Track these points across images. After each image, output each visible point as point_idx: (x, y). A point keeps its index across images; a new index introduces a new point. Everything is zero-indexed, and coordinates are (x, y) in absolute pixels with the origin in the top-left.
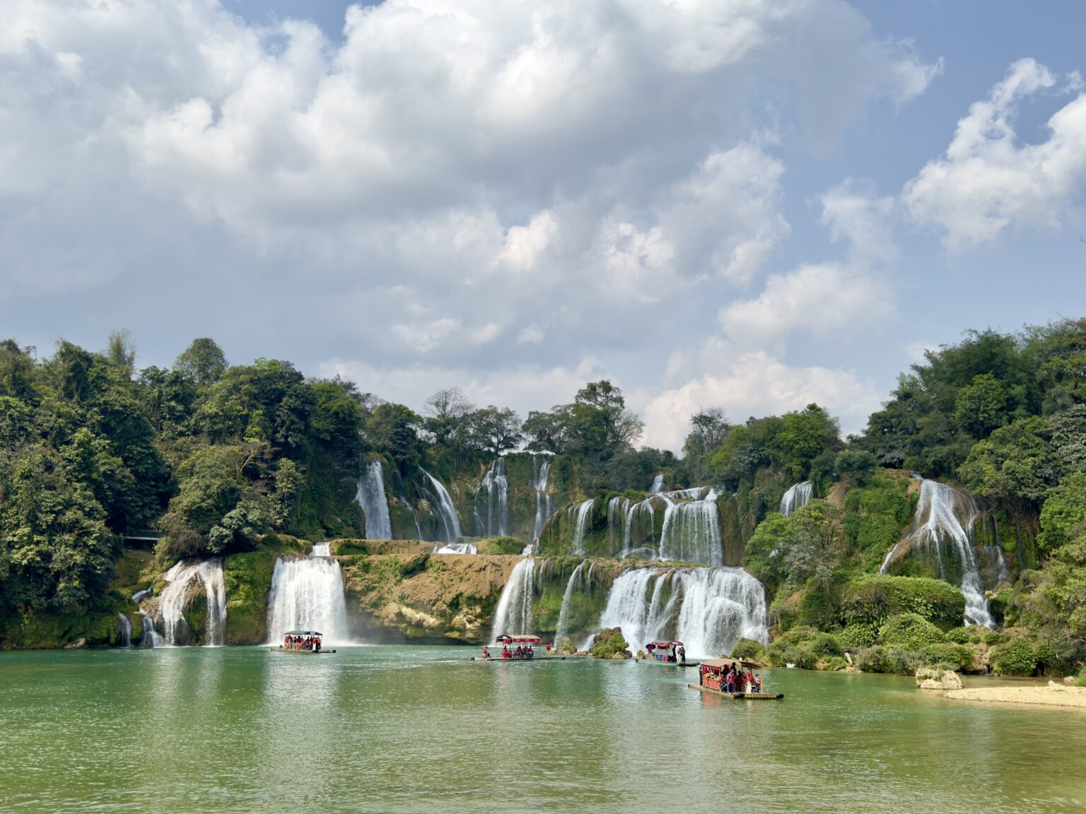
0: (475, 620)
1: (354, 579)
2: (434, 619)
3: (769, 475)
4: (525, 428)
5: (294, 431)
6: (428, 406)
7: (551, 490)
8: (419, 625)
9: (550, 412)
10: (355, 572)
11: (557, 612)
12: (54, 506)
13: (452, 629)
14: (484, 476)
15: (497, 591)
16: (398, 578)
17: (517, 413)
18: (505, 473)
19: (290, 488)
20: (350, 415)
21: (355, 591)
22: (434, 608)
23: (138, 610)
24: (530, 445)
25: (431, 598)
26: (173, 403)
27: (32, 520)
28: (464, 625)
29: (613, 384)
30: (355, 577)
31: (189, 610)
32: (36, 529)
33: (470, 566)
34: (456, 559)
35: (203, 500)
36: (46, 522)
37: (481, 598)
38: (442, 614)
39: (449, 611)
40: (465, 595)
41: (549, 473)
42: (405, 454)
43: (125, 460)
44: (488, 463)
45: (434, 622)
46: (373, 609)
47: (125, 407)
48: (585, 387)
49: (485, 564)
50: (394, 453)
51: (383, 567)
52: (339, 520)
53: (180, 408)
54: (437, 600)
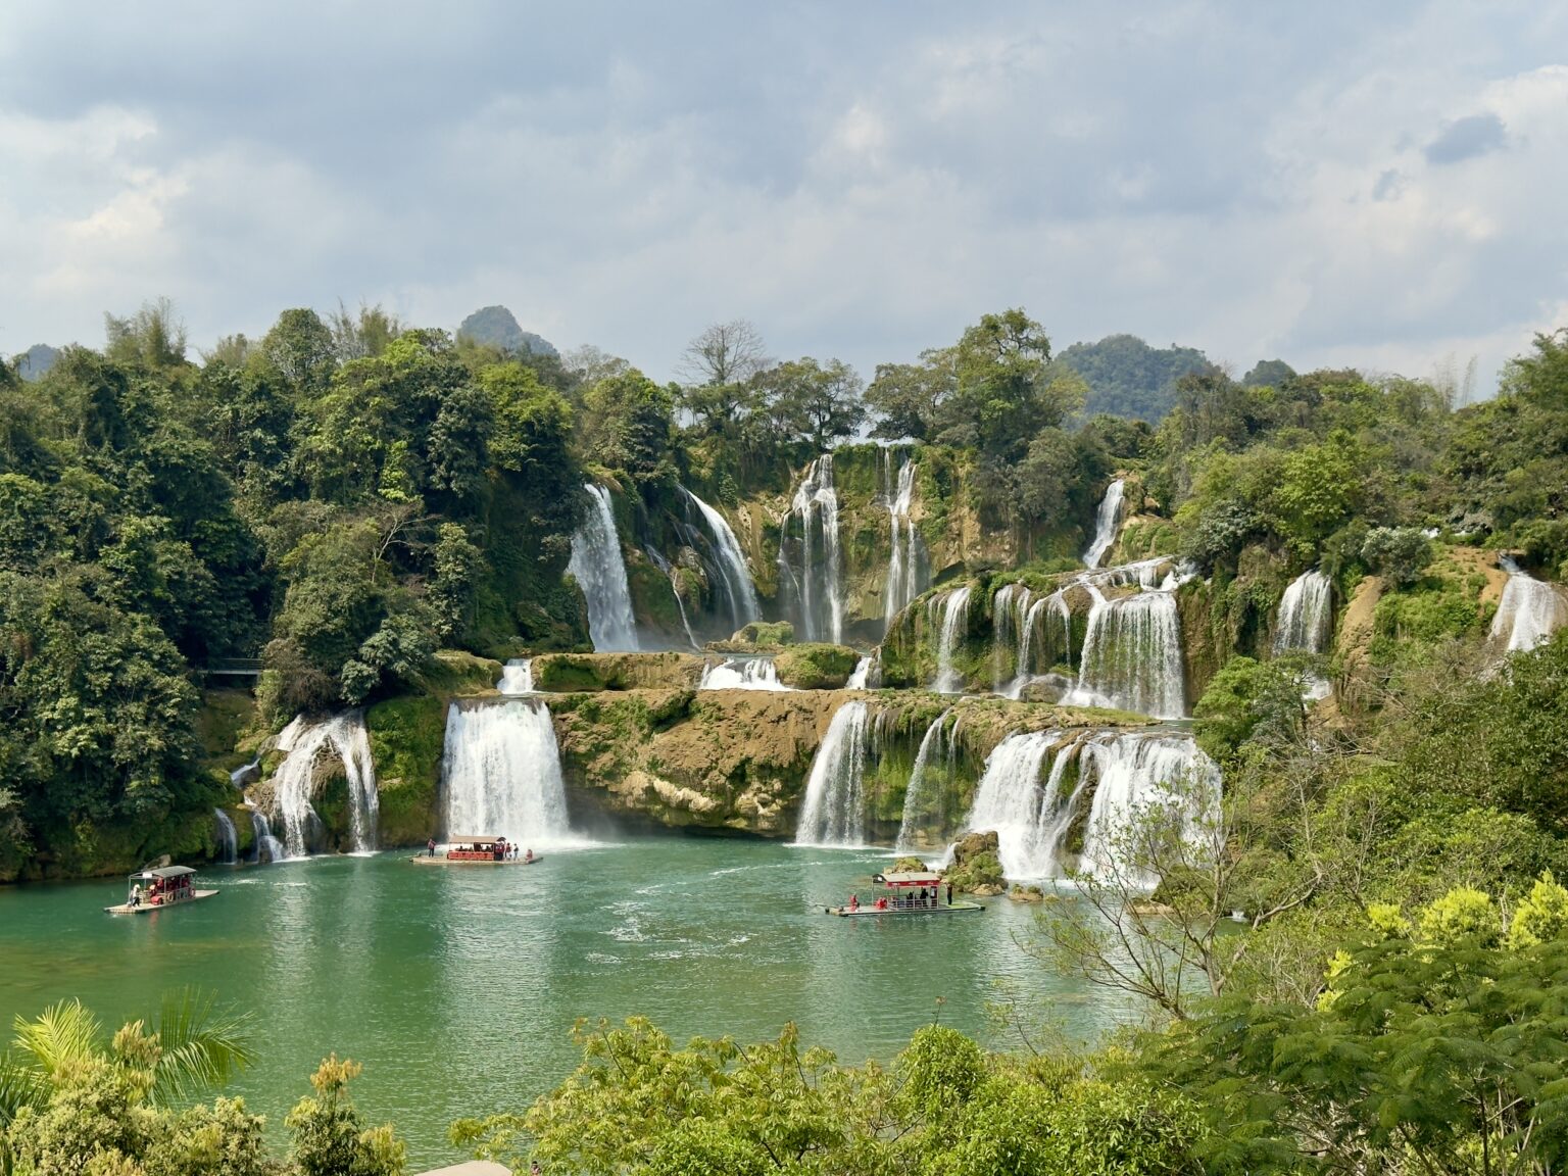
0: (774, 802)
1: (574, 733)
2: (706, 799)
3: (1263, 557)
4: (868, 397)
5: (459, 470)
7: (918, 515)
8: (683, 806)
9: (915, 363)
10: (575, 723)
11: (902, 792)
12: (110, 660)
13: (736, 815)
14: (796, 490)
15: (805, 756)
16: (646, 731)
17: (854, 370)
18: (833, 482)
19: (459, 573)
20: (554, 424)
21: (576, 754)
22: (706, 782)
23: (242, 801)
24: (879, 429)
25: (699, 765)
26: (258, 433)
27: (79, 685)
28: (753, 808)
29: (1030, 316)
30: (575, 730)
31: (322, 800)
32: (87, 698)
33: (762, 713)
34: (740, 699)
35: (327, 620)
36: (99, 685)
37: (781, 766)
38: (718, 791)
39: (729, 786)
40: (755, 761)
41: (915, 479)
42: (652, 470)
43: (195, 544)
44: (803, 465)
45: (706, 804)
46: (607, 782)
47: (186, 457)
48: (977, 323)
49: (787, 708)
50: (631, 468)
51: (620, 713)
52: (543, 611)
53: (271, 440)
54: (710, 769)
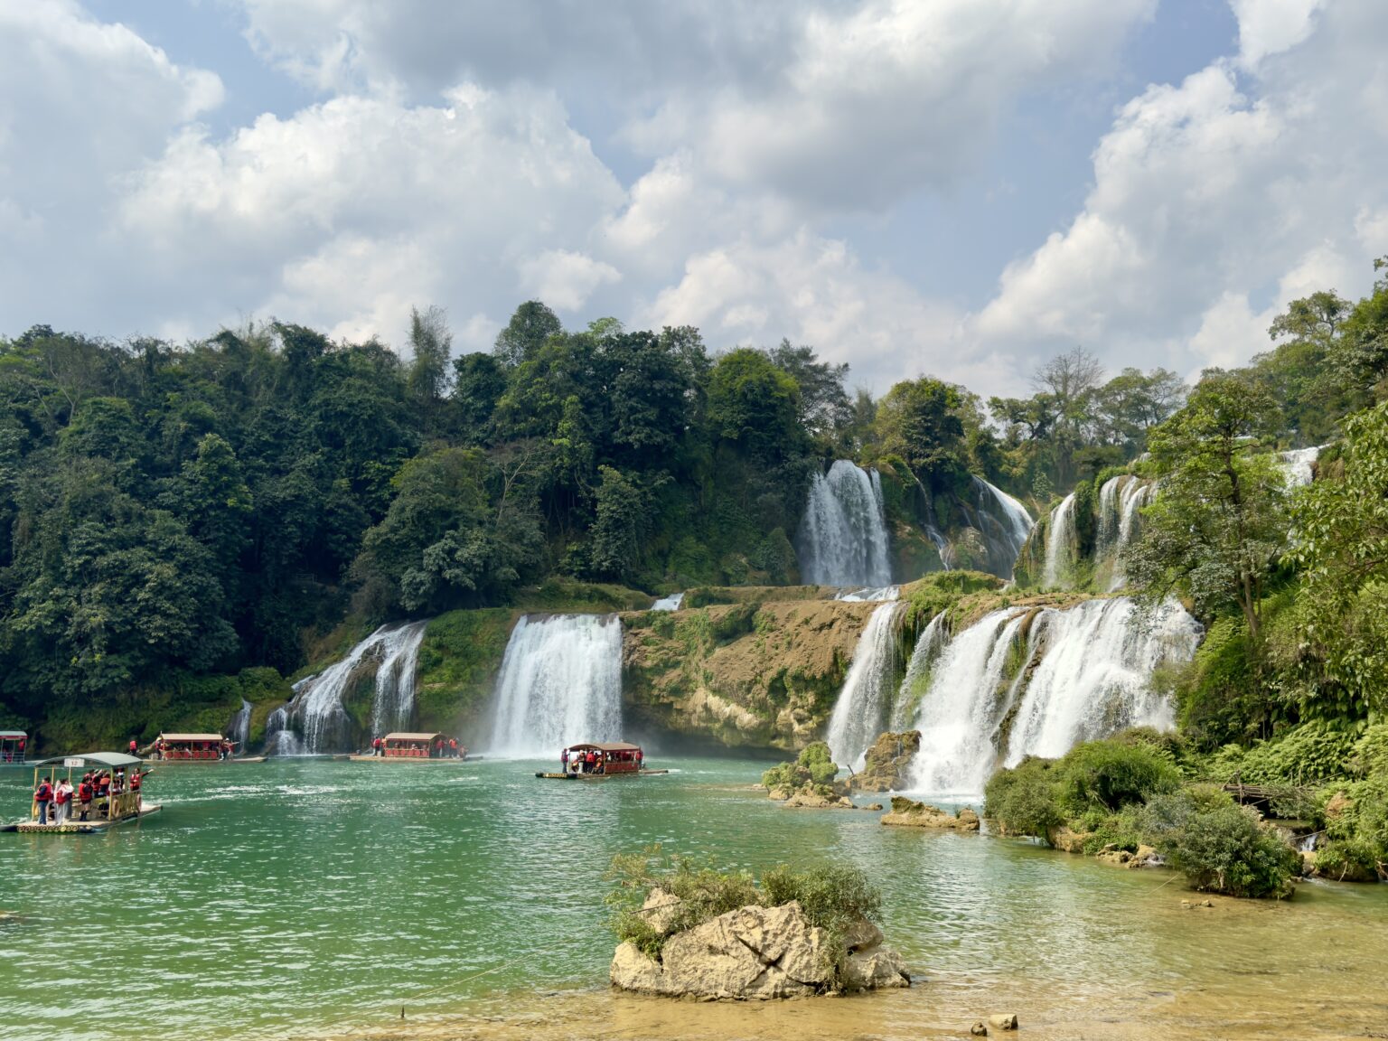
0: (810, 719)
1: (644, 647)
2: (750, 716)
8: (730, 723)
10: (646, 638)
13: (777, 735)
15: (840, 664)
16: (708, 645)
21: (642, 669)
22: (749, 696)
25: (743, 678)
27: (55, 566)
28: (790, 726)
30: (647, 645)
31: (351, 699)
32: (58, 578)
33: (807, 622)
37: (814, 678)
38: (761, 707)
39: (770, 701)
40: (791, 672)
45: (750, 721)
46: (672, 699)
49: (835, 615)
50: (910, 455)
51: (691, 628)
54: (754, 682)
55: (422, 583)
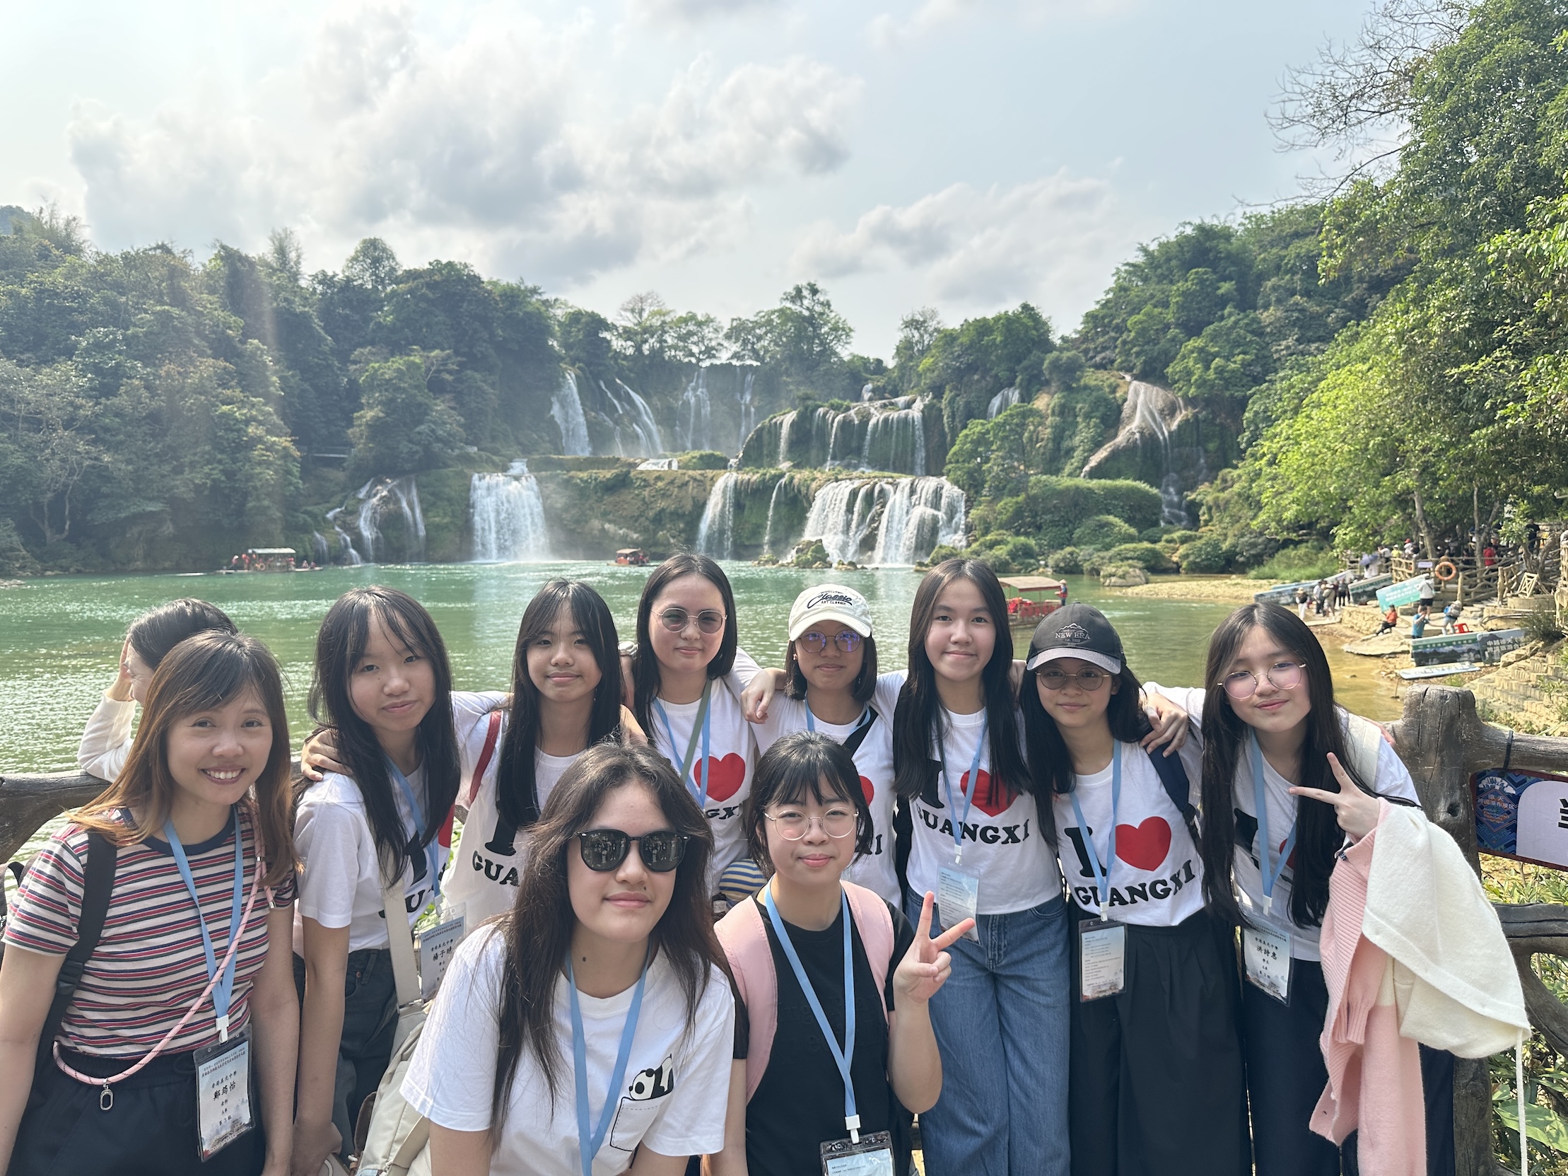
0: (681, 536)
1: (552, 496)
3: (977, 381)
4: (728, 337)
5: (478, 340)
6: (623, 313)
7: (756, 403)
8: (623, 540)
9: (753, 318)
10: (553, 489)
11: (763, 526)
13: (655, 545)
14: (686, 389)
15: (700, 507)
16: (599, 494)
17: (718, 320)
20: (539, 322)
21: (554, 509)
22: (636, 524)
24: (733, 355)
25: (633, 514)
28: (668, 540)
29: (819, 286)
30: (554, 494)
33: (672, 482)
34: (657, 474)
35: (388, 415)
37: (684, 514)
38: (645, 530)
39: (651, 527)
41: (754, 385)
42: (601, 366)
44: (690, 375)
45: (637, 538)
46: (574, 526)
47: (294, 315)
48: (790, 290)
49: (687, 479)
50: (588, 364)
51: (582, 485)
52: (535, 436)
53: (355, 316)
54: (640, 516)
55: (417, 452)
